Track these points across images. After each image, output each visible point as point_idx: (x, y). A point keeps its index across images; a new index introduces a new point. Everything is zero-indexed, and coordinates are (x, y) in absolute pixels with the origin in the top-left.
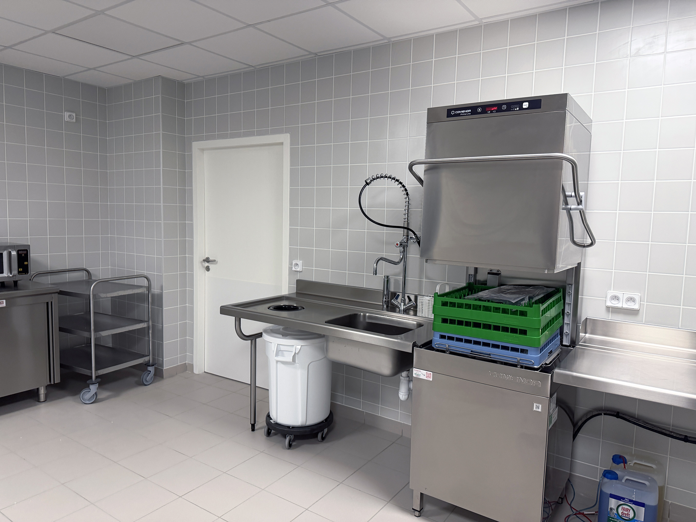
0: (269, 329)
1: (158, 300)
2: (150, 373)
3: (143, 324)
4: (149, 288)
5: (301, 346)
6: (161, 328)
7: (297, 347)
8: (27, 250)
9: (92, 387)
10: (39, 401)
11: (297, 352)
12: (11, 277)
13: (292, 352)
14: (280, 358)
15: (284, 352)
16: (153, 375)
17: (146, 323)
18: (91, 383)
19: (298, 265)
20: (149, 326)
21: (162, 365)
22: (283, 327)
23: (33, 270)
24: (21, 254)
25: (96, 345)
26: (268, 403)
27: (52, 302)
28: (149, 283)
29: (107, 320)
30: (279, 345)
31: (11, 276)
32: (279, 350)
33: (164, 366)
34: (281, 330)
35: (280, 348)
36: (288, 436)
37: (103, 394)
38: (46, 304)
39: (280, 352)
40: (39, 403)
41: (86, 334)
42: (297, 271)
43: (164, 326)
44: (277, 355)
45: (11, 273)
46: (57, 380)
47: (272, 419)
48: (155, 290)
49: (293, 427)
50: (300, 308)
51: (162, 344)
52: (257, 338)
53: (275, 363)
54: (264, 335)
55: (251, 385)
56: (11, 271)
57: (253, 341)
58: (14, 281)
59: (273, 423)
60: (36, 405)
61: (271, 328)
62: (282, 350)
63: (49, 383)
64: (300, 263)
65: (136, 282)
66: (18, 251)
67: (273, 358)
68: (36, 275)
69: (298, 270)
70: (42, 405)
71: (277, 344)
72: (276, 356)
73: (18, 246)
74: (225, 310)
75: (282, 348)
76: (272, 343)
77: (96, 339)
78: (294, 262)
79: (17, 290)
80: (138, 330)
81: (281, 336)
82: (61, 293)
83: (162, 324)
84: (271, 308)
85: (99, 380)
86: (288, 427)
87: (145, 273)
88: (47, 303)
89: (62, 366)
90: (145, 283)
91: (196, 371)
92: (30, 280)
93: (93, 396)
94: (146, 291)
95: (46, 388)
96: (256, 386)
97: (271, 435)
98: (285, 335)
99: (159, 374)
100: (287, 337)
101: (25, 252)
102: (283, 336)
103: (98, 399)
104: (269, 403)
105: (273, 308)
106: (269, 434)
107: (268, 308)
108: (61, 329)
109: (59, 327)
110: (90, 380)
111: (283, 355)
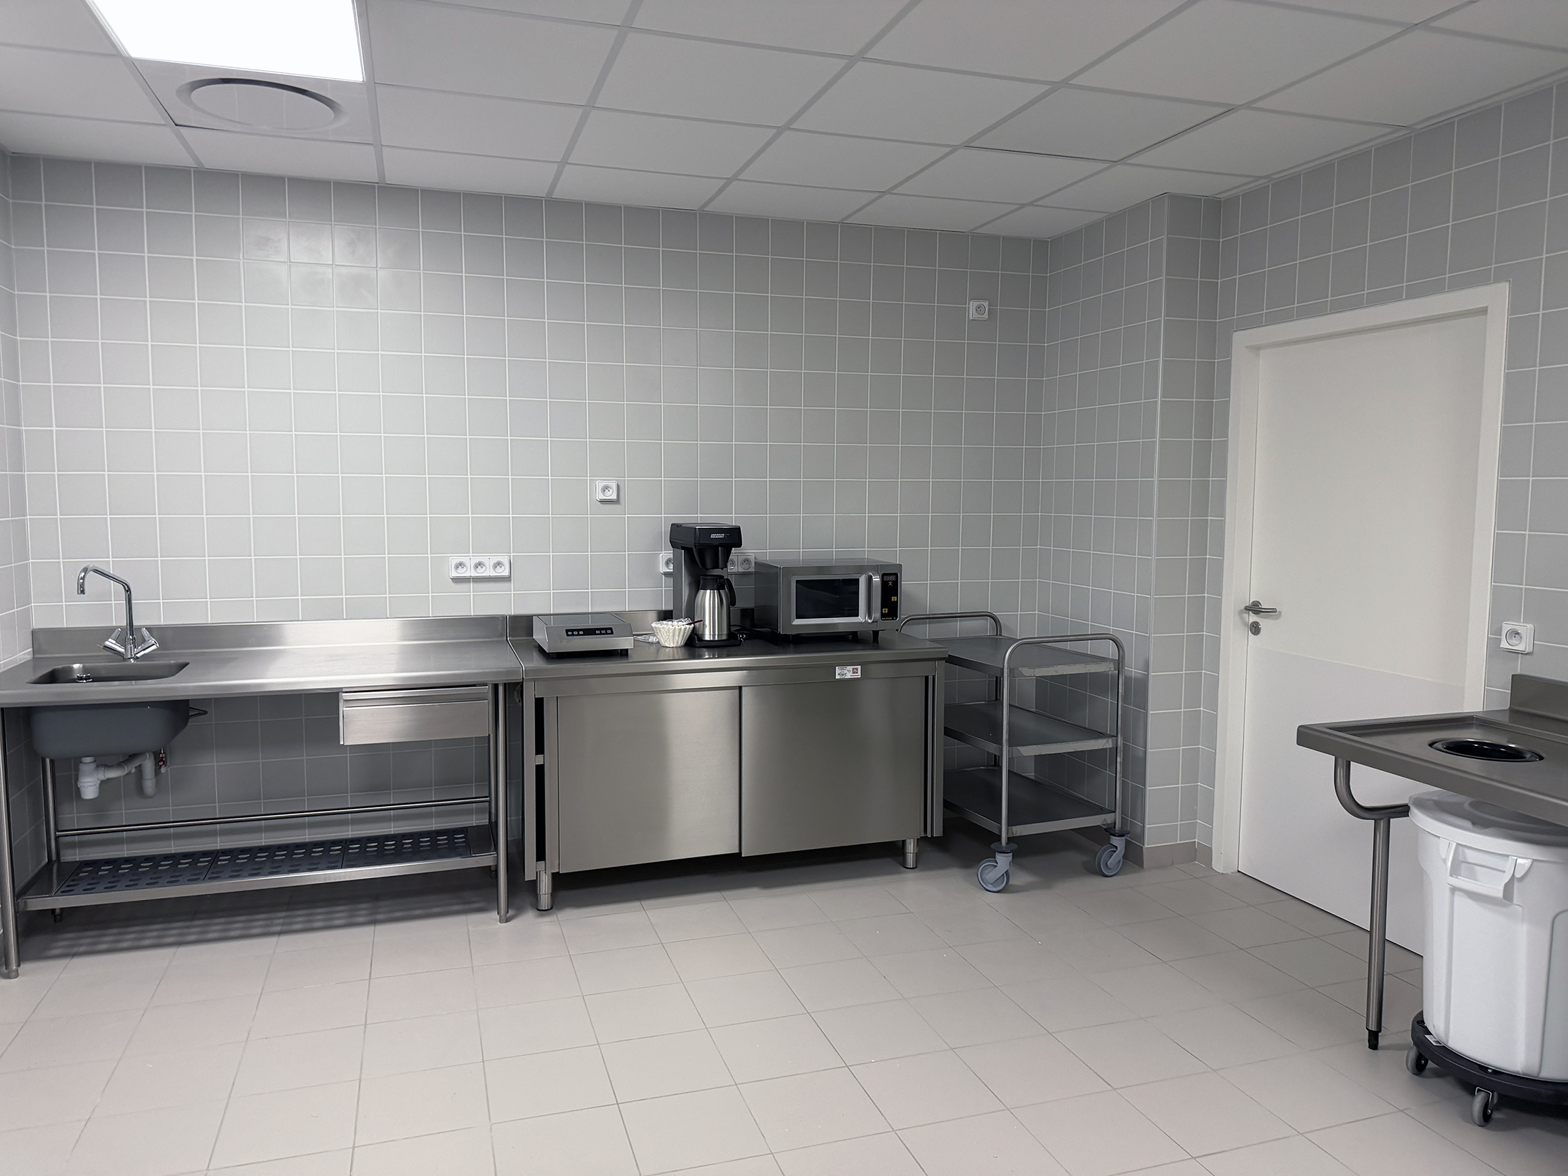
0: (1429, 800)
1: (1138, 691)
2: (1115, 851)
3: (1104, 741)
4: (1119, 663)
5: (1534, 860)
6: (1141, 754)
7: (1520, 861)
8: (896, 574)
9: (999, 857)
10: (903, 864)
11: (1518, 875)
12: (869, 623)
13: (1504, 872)
14: (1462, 882)
15: (1477, 868)
16: (1121, 857)
17: (1110, 740)
18: (1000, 850)
19: (1518, 634)
20: (1117, 748)
21: (1141, 838)
22: (1473, 800)
23: (904, 611)
24: (887, 582)
25: (1010, 772)
26: (1420, 989)
27: (934, 677)
28: (1121, 651)
29: (1028, 723)
30: (1460, 848)
31: (869, 621)
32: (1461, 858)
33: (1146, 841)
34: (1466, 806)
35: (1465, 857)
36: (1479, 1090)
37: (1020, 879)
38: (924, 679)
39: (1464, 865)
40: (905, 869)
41: (992, 748)
42: (1516, 653)
43: (1149, 750)
44: (1455, 871)
45: (870, 617)
46: (938, 832)
47: (1430, 1033)
48: (1133, 669)
49: (1497, 1072)
50: (1528, 756)
51: (1143, 792)
52: (1393, 818)
53: (1447, 893)
54: (1415, 812)
55: (1371, 932)
56: (869, 612)
57: (1382, 824)
58: (873, 631)
59: (1435, 1044)
60: (899, 872)
61: (1435, 798)
62: (1470, 861)
63: (923, 835)
64: (1526, 629)
65: (1089, 648)
66: (883, 576)
67: (1440, 879)
68: (907, 621)
69: (1521, 647)
70: (911, 875)
71: (1455, 844)
72: (1451, 876)
73: (882, 566)
74: (1309, 737)
75: (1471, 856)
76: (1439, 837)
77: (1010, 760)
78: (1506, 627)
79: (878, 648)
80: (1091, 752)
81: (1468, 824)
82: (951, 660)
83: (1145, 747)
84: (1439, 745)
85: (1014, 846)
86: (1483, 1068)
87: (1111, 629)
88: (927, 678)
89: (947, 804)
90: (1110, 650)
91: (1218, 866)
92: (897, 630)
93: (1002, 878)
94: (1112, 669)
95: (917, 842)
96: (1385, 940)
97: (1426, 1072)
98: (1480, 823)
99: (1134, 857)
100: (1487, 830)
101: (893, 578)
102: (1474, 824)
103: (1011, 885)
104: (1422, 990)
105: (1442, 744)
106: (1419, 1067)
107: (1431, 745)
108: (948, 732)
109: (945, 727)
110: (996, 844)
111: (1472, 876)
